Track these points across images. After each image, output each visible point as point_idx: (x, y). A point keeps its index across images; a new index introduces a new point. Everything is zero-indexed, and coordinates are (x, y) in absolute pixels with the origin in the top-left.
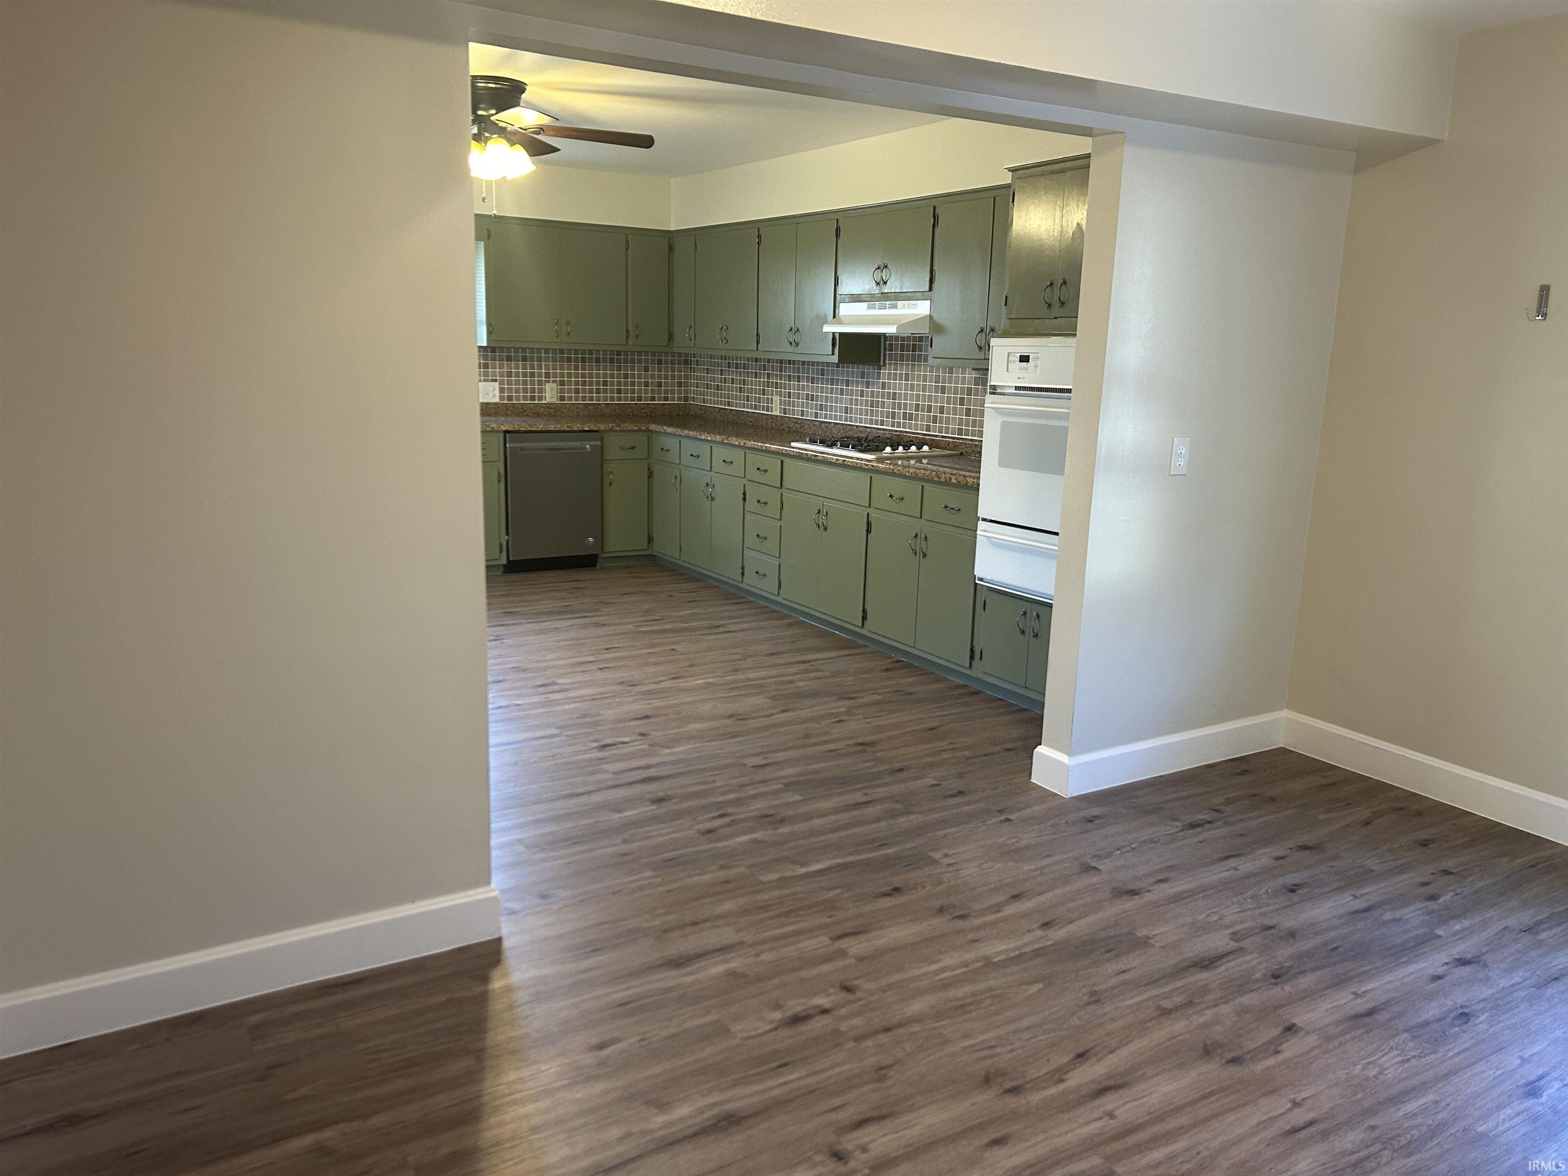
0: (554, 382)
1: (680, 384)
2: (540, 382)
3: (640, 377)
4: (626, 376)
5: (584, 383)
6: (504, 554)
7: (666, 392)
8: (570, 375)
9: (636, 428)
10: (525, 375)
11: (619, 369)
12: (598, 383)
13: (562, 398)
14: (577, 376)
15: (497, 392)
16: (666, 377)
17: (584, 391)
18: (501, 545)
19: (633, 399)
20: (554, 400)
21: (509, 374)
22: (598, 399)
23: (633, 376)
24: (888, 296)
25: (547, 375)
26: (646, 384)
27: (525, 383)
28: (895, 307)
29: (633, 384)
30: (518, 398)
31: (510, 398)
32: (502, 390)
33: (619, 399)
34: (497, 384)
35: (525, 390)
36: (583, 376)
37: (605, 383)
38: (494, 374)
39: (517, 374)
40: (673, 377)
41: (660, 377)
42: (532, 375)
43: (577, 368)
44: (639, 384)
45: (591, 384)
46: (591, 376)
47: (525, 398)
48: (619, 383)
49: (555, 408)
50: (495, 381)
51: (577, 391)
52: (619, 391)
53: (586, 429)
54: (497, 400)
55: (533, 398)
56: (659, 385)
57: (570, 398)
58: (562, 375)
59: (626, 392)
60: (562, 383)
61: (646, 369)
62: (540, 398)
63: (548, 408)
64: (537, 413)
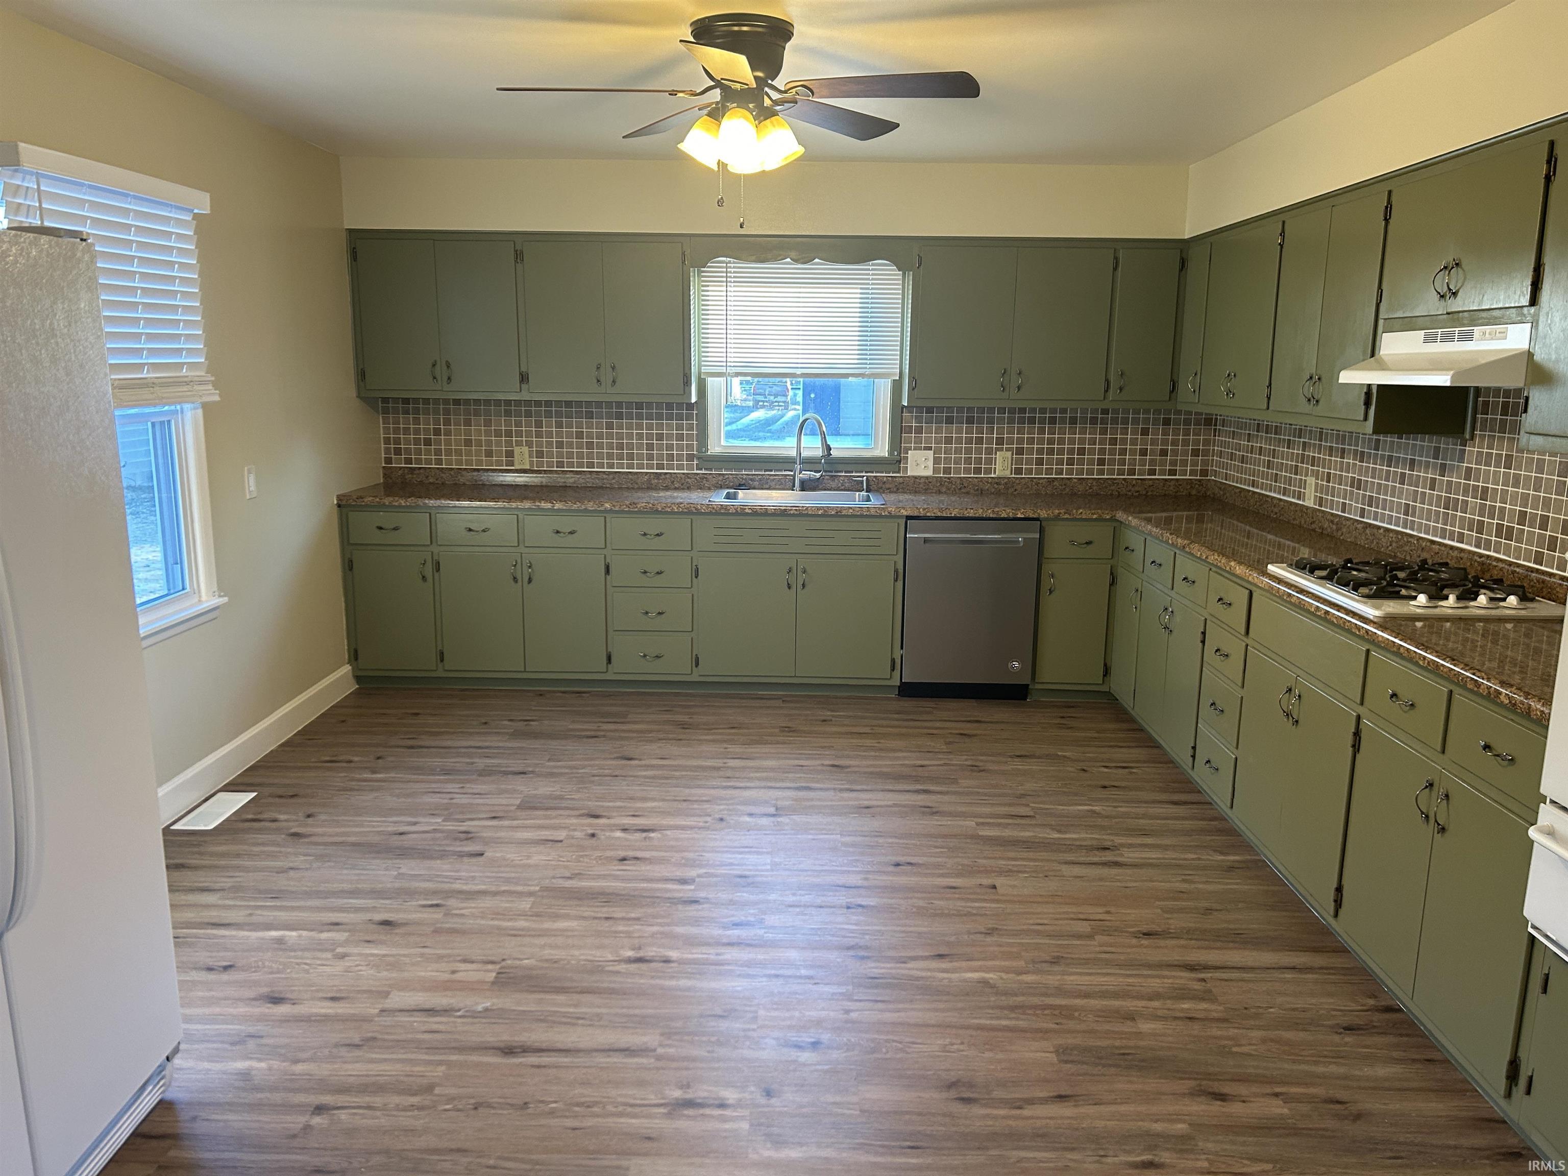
0: (1008, 450)
1: (1196, 453)
2: (989, 451)
3: (1134, 442)
4: (1113, 442)
5: (1051, 452)
6: (897, 673)
7: (1174, 463)
8: (1031, 441)
9: (1095, 517)
10: (969, 441)
11: (1104, 432)
12: (1071, 451)
13: (1018, 471)
14: (1041, 441)
15: (930, 463)
16: (1176, 442)
17: (1050, 462)
18: (893, 661)
19: (1121, 472)
20: (1007, 473)
21: (949, 440)
22: (1070, 472)
23: (1124, 441)
24: (1458, 319)
25: (1000, 441)
26: (1144, 452)
27: (969, 451)
28: (1468, 337)
29: (1123, 452)
30: (958, 471)
31: (947, 470)
32: (936, 461)
33: (1101, 472)
34: (932, 452)
35: (968, 461)
36: (1051, 441)
37: (1081, 451)
38: (928, 440)
39: (959, 440)
40: (1186, 443)
41: (1165, 442)
42: (980, 441)
43: (1042, 431)
44: (1133, 452)
45: (1061, 452)
46: (1061, 441)
47: (967, 470)
48: (1102, 451)
49: (1006, 483)
50: (930, 449)
51: (1040, 462)
52: (1101, 462)
53: (1019, 516)
54: (929, 473)
55: (978, 471)
56: (1164, 453)
57: (1030, 471)
58: (1021, 440)
59: (1112, 462)
60: (1020, 451)
61: (1145, 432)
62: (988, 471)
63: (997, 483)
64: (982, 490)
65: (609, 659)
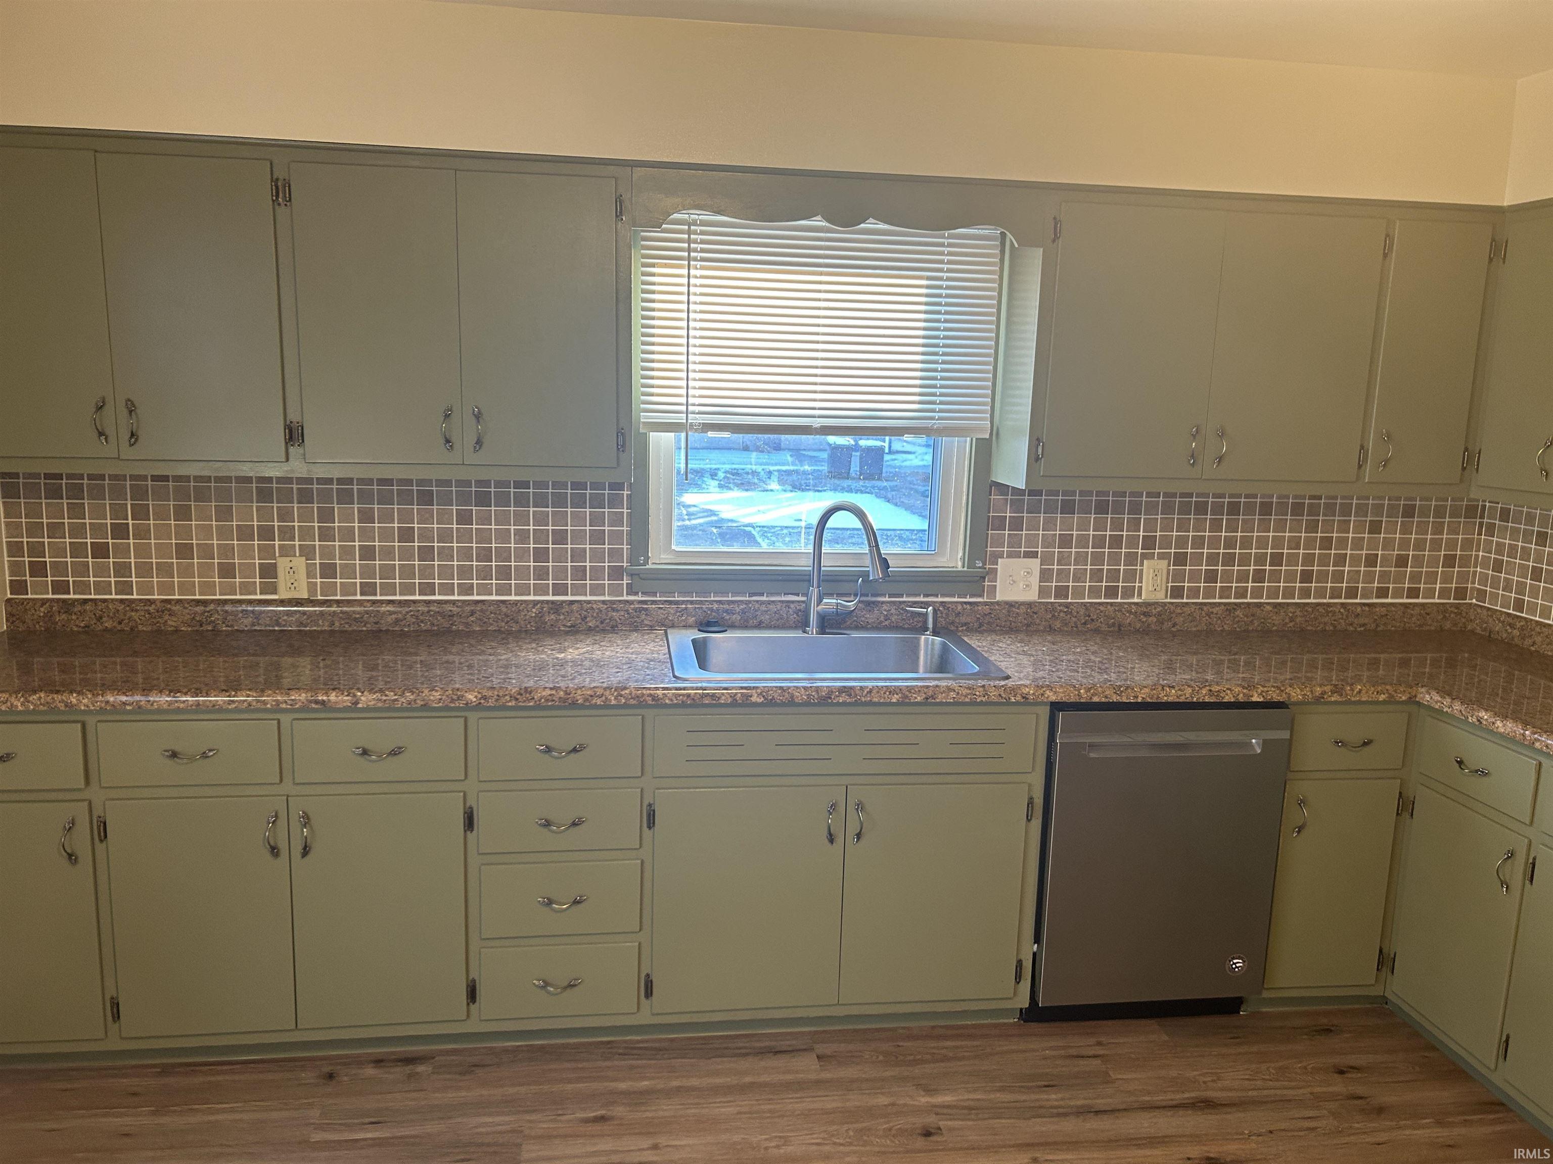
0: (1161, 557)
2: (1131, 559)
3: (1358, 544)
4: (1326, 543)
5: (1229, 560)
6: (1026, 984)
8: (1199, 542)
9: (1382, 697)
10: (1099, 542)
12: (1261, 559)
13: (1177, 592)
14: (1214, 542)
15: (1035, 581)
16: (1420, 545)
17: (1227, 576)
20: (1160, 597)
21: (1065, 541)
23: (1342, 542)
25: (1149, 543)
26: (1371, 561)
27: (1098, 559)
29: (1341, 560)
30: (1078, 592)
31: (1062, 592)
32: (1045, 575)
34: (1037, 561)
35: (1097, 575)
36: (1230, 543)
37: (1277, 559)
38: (1031, 541)
39: (1083, 542)
40: (1436, 545)
41: (1404, 544)
42: (1116, 542)
43: (1216, 526)
44: (1356, 560)
45: (1245, 560)
46: (1246, 543)
47: (1094, 592)
48: (1309, 559)
49: (1160, 614)
50: (1034, 555)
51: (1211, 577)
52: (1307, 577)
53: (1256, 698)
54: (1032, 596)
55: (1112, 592)
56: (1402, 561)
57: (1195, 592)
58: (1182, 542)
59: (1323, 577)
60: (1180, 559)
61: (1375, 528)
62: (1129, 592)
63: (1144, 614)
64: (1120, 626)
65: (472, 994)
